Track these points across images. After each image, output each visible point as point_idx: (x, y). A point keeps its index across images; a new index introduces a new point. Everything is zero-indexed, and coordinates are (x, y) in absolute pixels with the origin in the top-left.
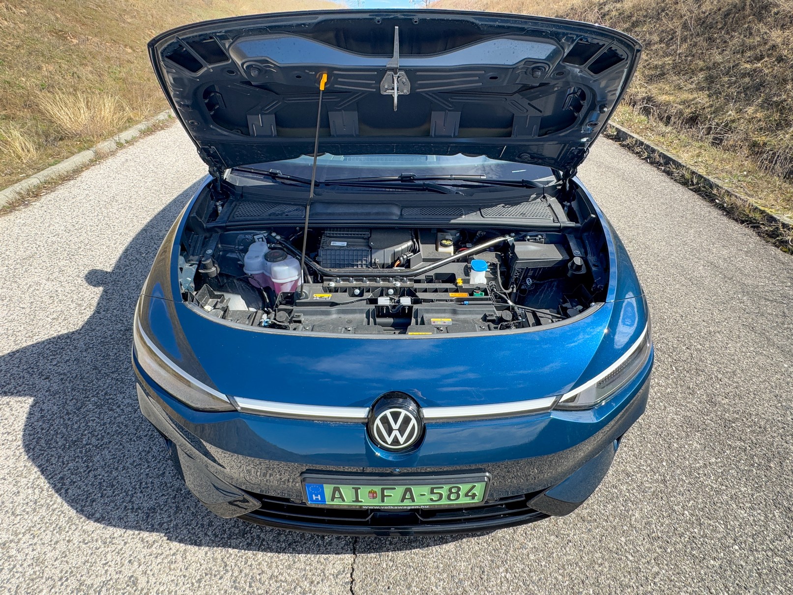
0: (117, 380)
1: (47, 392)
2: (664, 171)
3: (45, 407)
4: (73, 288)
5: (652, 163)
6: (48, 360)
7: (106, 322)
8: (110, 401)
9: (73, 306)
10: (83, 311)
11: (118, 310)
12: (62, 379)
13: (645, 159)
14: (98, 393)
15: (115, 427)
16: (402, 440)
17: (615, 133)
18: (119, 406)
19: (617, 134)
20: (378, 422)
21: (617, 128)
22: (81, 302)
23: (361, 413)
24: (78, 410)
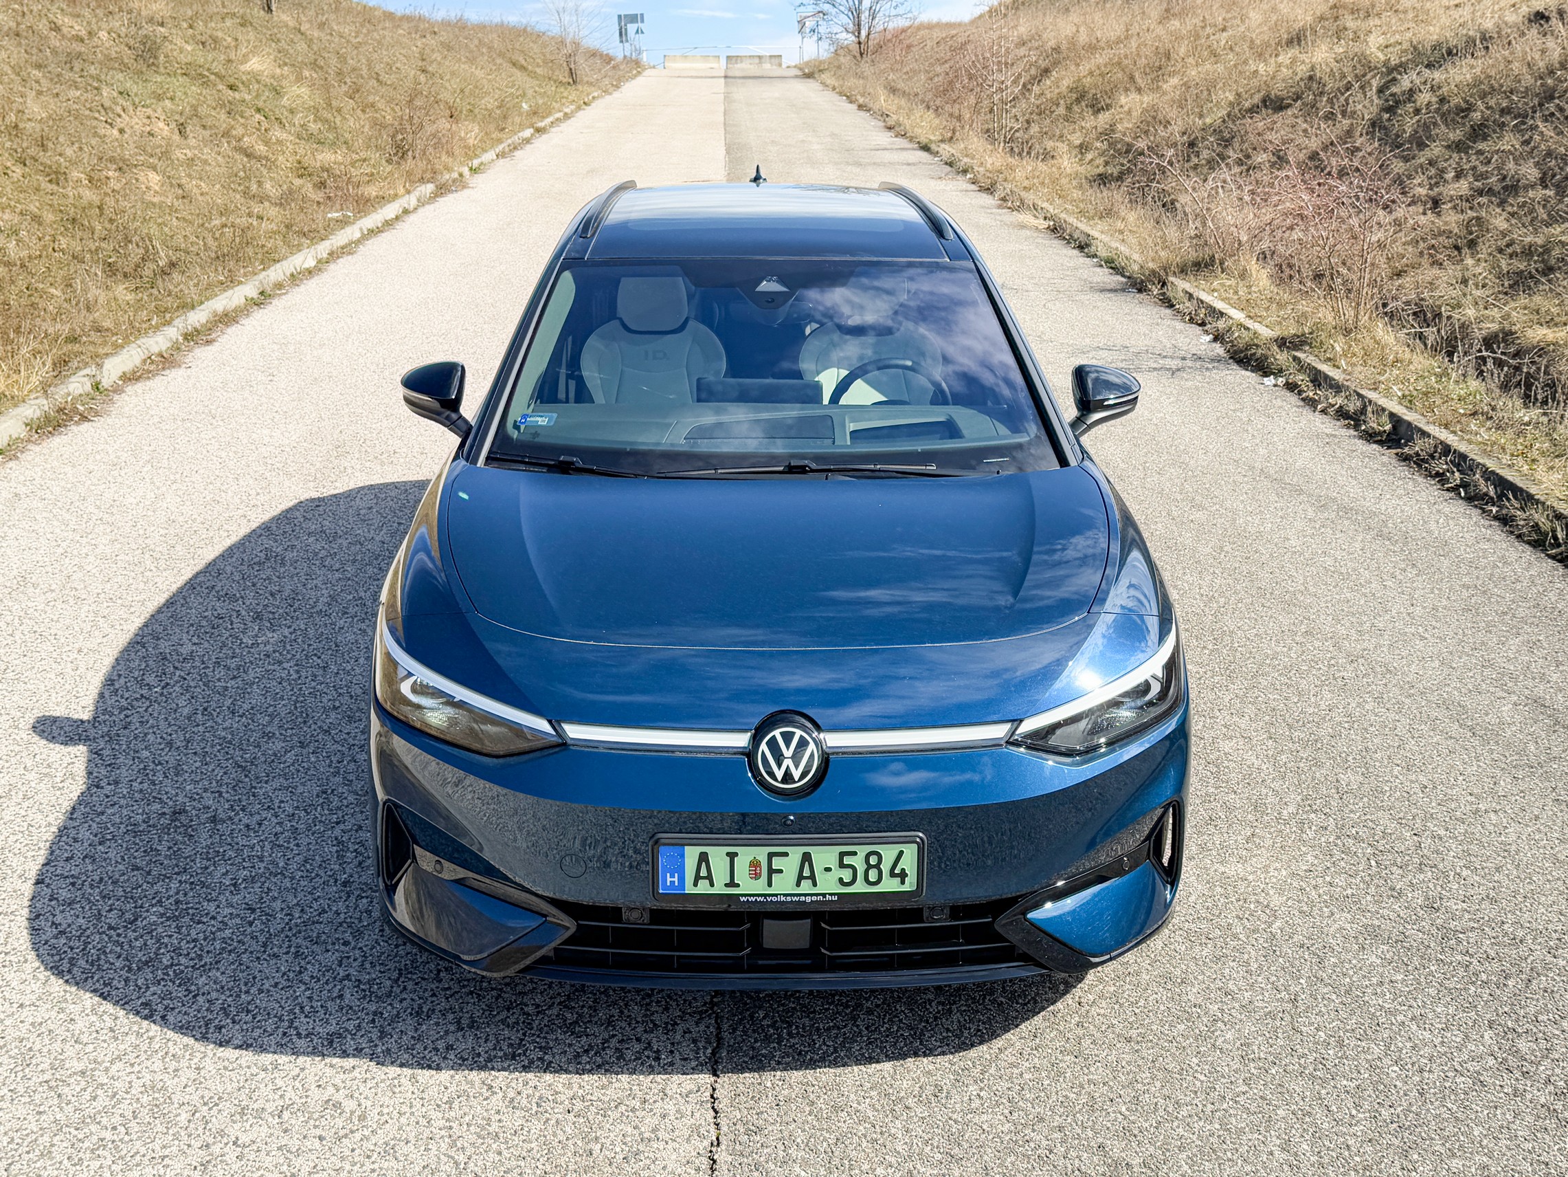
0: (192, 883)
1: (50, 900)
2: (1496, 518)
3: (58, 919)
4: (17, 748)
5: (1469, 499)
6: (26, 857)
7: (123, 802)
8: (191, 911)
9: (32, 776)
10: (61, 785)
11: (141, 783)
12: (73, 884)
13: (1455, 489)
14: (160, 901)
15: (218, 945)
16: (796, 774)
17: (1388, 427)
18: (213, 918)
19: (1394, 427)
20: (764, 747)
21: (1392, 415)
22: (48, 770)
23: (741, 740)
24: (131, 923)
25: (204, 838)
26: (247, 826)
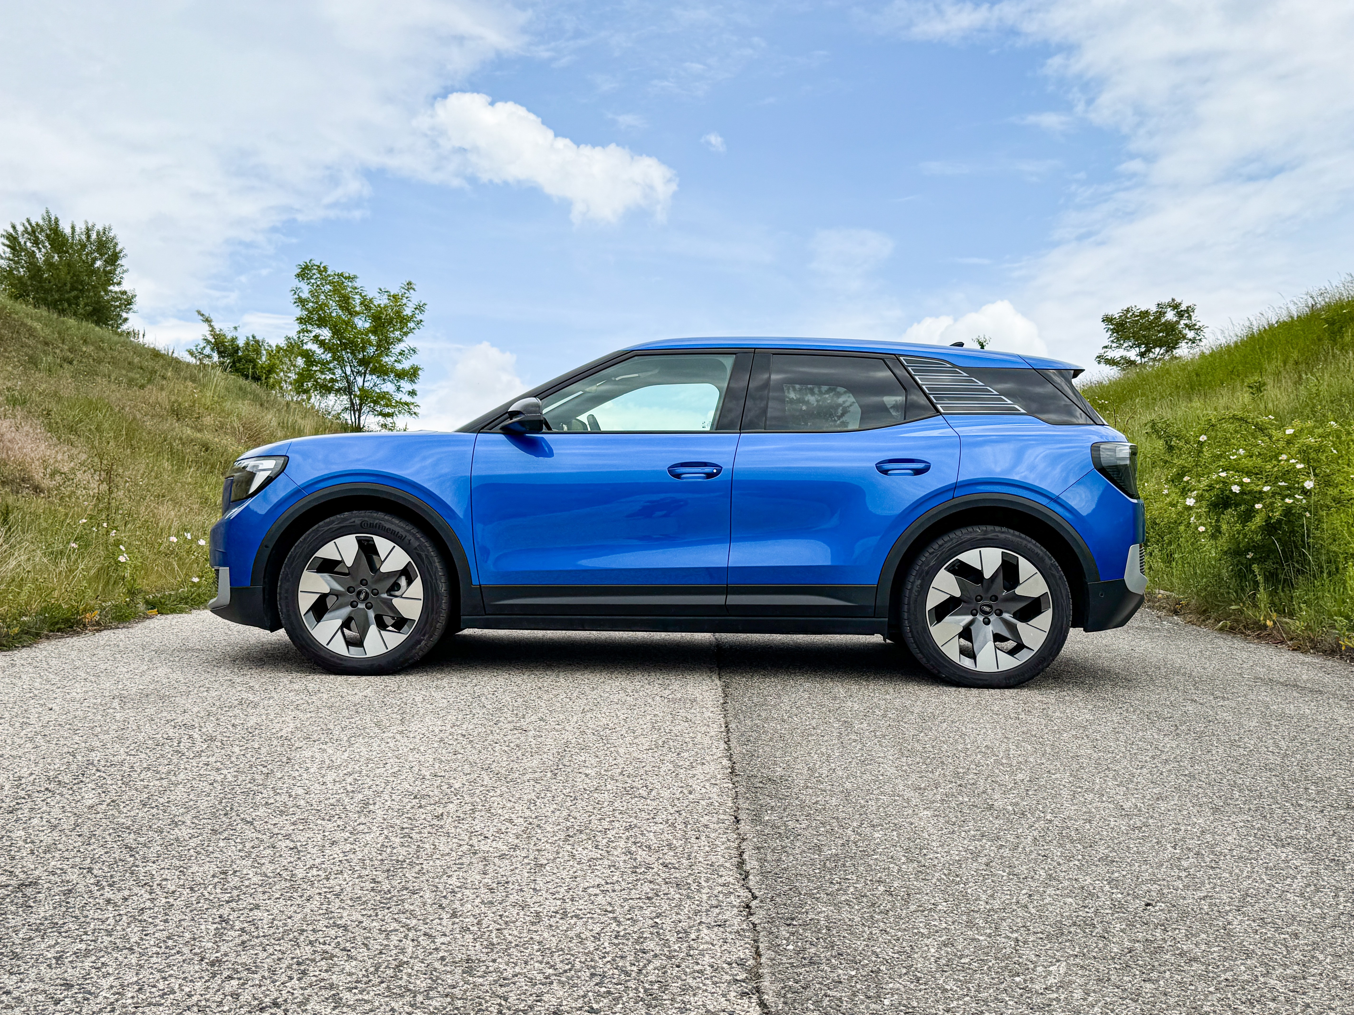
25: (43, 911)
26: (108, 901)
